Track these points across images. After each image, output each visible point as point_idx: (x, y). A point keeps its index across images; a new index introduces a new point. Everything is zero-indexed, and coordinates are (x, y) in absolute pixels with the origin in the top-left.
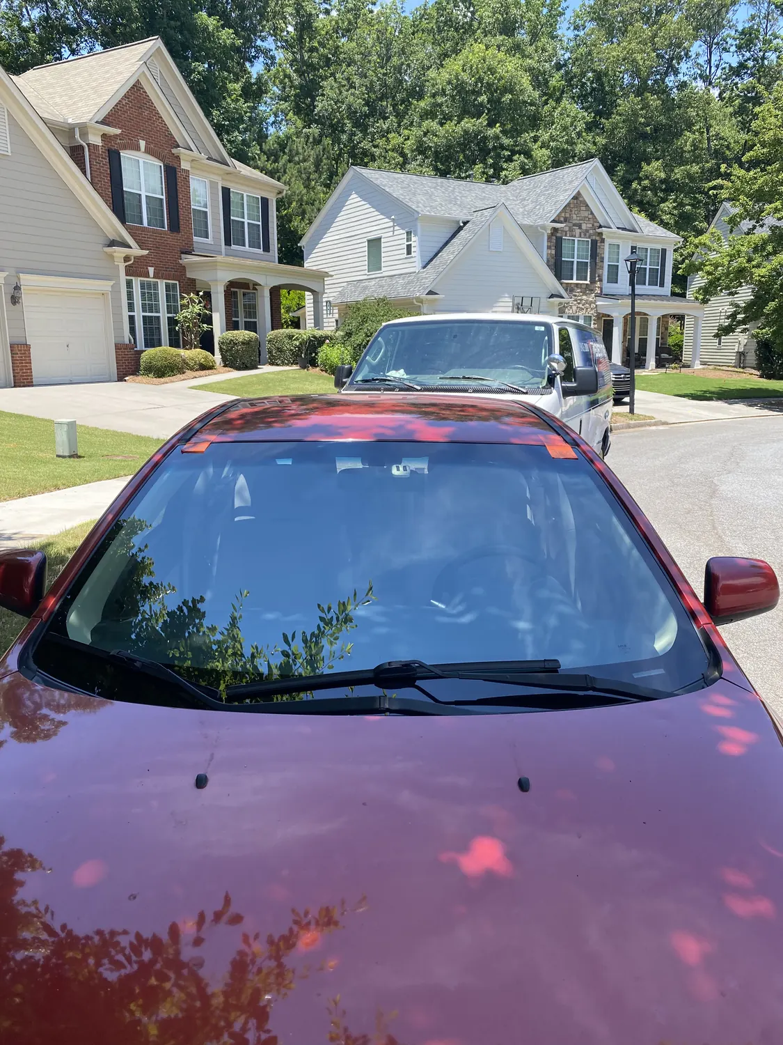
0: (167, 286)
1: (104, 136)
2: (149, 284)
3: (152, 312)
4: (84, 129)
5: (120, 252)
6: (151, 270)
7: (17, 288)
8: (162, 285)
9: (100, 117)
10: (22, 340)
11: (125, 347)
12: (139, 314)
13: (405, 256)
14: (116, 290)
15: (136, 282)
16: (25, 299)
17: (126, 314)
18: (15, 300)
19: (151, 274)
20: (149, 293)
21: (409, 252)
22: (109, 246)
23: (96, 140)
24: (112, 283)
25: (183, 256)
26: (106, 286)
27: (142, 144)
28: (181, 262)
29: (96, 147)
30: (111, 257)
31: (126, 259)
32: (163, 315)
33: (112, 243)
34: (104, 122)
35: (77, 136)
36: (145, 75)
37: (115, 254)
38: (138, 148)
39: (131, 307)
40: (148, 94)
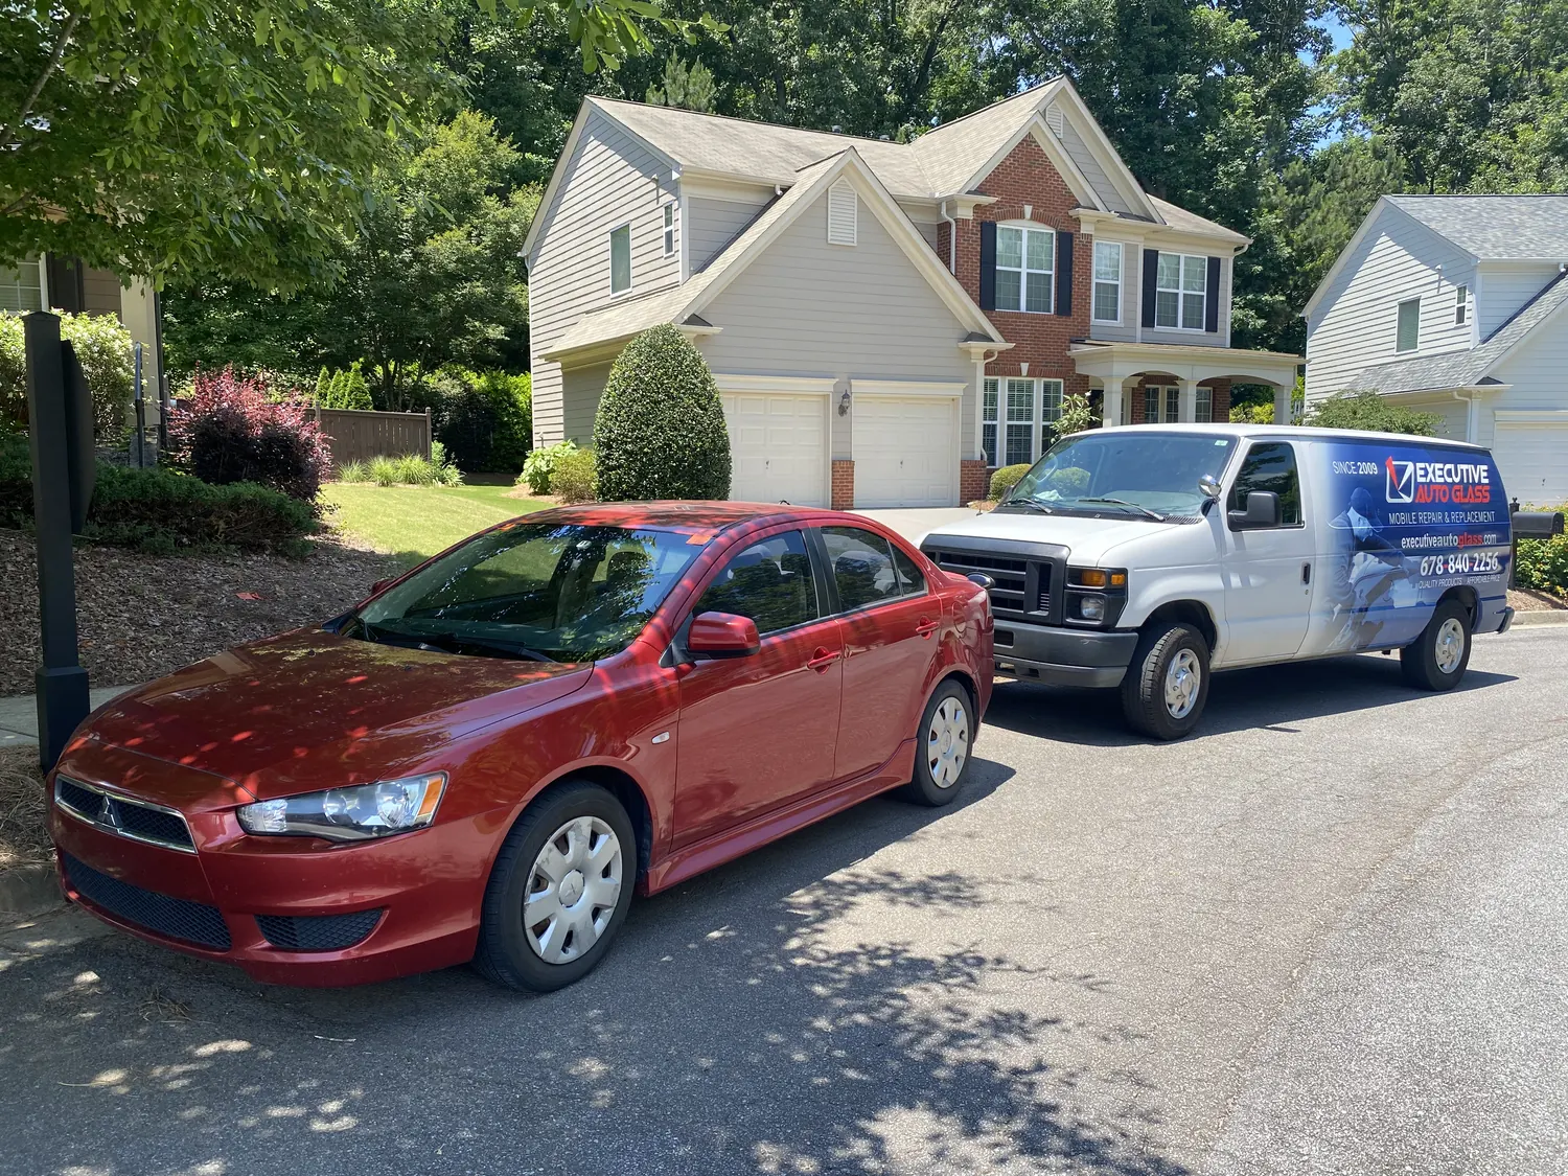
0: (1047, 387)
1: (977, 207)
2: (1021, 384)
3: (1021, 419)
4: (951, 203)
5: (978, 348)
6: (1025, 367)
7: (846, 396)
8: (1038, 386)
9: (974, 185)
10: (845, 456)
11: (974, 464)
12: (1002, 424)
13: (1454, 325)
14: (969, 394)
15: (1003, 384)
16: (856, 408)
17: (980, 423)
18: (843, 410)
19: (1024, 372)
20: (1020, 395)
21: (1460, 319)
22: (966, 340)
23: (966, 213)
24: (963, 386)
25: (1073, 346)
26: (957, 389)
27: (1028, 209)
28: (1068, 353)
29: (965, 221)
30: (968, 353)
31: (988, 355)
32: (1037, 424)
33: (971, 337)
34: (980, 191)
35: (944, 211)
36: (1040, 127)
37: (973, 350)
38: (1022, 216)
39: (991, 414)
40: (1042, 147)
